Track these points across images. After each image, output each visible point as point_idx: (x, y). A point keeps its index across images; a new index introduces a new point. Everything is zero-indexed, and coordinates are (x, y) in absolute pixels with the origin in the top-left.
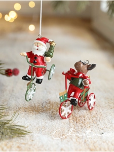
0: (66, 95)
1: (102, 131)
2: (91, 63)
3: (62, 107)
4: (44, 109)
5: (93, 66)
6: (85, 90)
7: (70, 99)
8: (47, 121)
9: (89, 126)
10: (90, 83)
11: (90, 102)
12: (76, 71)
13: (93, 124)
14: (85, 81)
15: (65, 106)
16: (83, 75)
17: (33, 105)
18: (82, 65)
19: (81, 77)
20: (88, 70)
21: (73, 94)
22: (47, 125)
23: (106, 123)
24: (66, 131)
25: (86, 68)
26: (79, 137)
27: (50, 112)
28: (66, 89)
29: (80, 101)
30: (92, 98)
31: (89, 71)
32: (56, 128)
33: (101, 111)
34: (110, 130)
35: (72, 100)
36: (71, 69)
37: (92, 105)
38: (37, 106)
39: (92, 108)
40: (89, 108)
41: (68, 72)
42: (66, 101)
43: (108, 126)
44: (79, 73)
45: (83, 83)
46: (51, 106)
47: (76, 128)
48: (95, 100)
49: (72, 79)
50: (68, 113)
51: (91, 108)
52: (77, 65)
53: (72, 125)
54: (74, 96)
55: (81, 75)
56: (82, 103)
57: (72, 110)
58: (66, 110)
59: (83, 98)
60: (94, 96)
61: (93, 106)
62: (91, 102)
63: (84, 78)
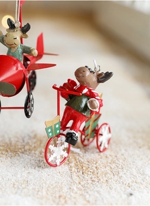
0: (57, 126)
1: (129, 190)
2: (104, 71)
3: (51, 147)
4: (27, 147)
5: (108, 75)
6: (94, 117)
7: (65, 133)
8: (30, 170)
9: (105, 179)
10: (101, 106)
11: (101, 139)
12: (78, 84)
13: (112, 176)
14: (92, 102)
15: (56, 146)
16: (90, 91)
17: (7, 140)
18: (88, 73)
19: (86, 95)
20: (99, 81)
21: (70, 124)
22: (31, 177)
23: (135, 173)
24: (65, 189)
25: (95, 79)
26: (89, 202)
27: (37, 152)
28: (59, 114)
29: (83, 137)
30: (104, 131)
31: (100, 84)
32: (48, 182)
33: (123, 151)
34: (142, 187)
35: (68, 134)
36: (69, 80)
37: (105, 144)
38: (13, 143)
39: (105, 149)
40: (99, 149)
41: (65, 84)
42: (58, 136)
43: (139, 180)
44: (82, 88)
45: (88, 105)
46: (39, 143)
47: (82, 183)
48: (110, 136)
49: (71, 98)
50: (62, 156)
51: (102, 148)
52: (79, 73)
53: (75, 177)
54: (72, 128)
55: (85, 91)
56: (88, 140)
57: (68, 153)
58: (58, 152)
59: (89, 131)
60: (109, 128)
61: (106, 146)
62: (103, 139)
63: (91, 95)
